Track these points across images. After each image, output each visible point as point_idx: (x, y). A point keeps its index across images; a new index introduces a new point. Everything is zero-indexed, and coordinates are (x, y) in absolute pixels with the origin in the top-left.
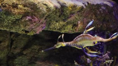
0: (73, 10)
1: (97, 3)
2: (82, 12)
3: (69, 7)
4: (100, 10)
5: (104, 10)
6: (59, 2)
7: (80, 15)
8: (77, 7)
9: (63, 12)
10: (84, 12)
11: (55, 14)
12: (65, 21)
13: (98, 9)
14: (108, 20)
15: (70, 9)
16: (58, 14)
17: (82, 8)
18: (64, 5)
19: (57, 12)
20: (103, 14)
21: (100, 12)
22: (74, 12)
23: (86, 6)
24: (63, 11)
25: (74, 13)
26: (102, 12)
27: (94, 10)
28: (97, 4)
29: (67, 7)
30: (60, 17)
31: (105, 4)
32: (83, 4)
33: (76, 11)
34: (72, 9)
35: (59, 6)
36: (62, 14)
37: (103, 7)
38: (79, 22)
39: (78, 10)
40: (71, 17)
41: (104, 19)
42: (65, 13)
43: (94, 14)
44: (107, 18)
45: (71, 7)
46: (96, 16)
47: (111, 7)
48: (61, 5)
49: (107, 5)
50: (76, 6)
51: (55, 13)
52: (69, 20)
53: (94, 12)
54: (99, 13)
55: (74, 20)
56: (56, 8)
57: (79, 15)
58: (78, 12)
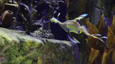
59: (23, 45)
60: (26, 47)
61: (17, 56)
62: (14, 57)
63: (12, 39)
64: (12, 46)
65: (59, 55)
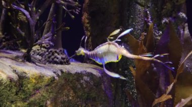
0: (38, 83)
1: (76, 71)
2: (53, 85)
3: (31, 79)
4: (82, 81)
5: (86, 82)
6: (15, 71)
7: (50, 91)
8: (45, 78)
9: (22, 87)
10: (55, 87)
11: (9, 91)
12: (25, 102)
13: (78, 80)
14: (95, 97)
15: (34, 81)
16: (14, 90)
17: (53, 79)
18: (24, 75)
19: (12, 86)
20: (86, 88)
21: (81, 84)
22: (40, 86)
23: (58, 75)
24: (21, 85)
25: (40, 88)
26: (84, 86)
27: (71, 82)
28: (76, 73)
29: (29, 79)
30: (17, 94)
31: (89, 73)
32: (54, 72)
33: (43, 84)
34: (36, 82)
35: (15, 76)
36: (20, 89)
37: (85, 78)
38: (49, 102)
39: (45, 83)
40: (35, 94)
41: (88, 96)
42: (26, 88)
43: (73, 89)
44: (93, 95)
45: (35, 79)
46: (75, 92)
47: (98, 76)
48: (18, 75)
49: (92, 74)
50: (43, 77)
51: (8, 89)
52: (32, 99)
53: (71, 85)
54: (79, 86)
55: (40, 99)
56: (11, 80)
57: (47, 91)
58: (46, 86)
59: (24, 82)
60: (29, 85)
61: (12, 102)
62: (6, 103)
63: (5, 74)
64: (6, 87)
65: (80, 94)
